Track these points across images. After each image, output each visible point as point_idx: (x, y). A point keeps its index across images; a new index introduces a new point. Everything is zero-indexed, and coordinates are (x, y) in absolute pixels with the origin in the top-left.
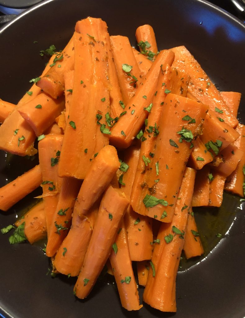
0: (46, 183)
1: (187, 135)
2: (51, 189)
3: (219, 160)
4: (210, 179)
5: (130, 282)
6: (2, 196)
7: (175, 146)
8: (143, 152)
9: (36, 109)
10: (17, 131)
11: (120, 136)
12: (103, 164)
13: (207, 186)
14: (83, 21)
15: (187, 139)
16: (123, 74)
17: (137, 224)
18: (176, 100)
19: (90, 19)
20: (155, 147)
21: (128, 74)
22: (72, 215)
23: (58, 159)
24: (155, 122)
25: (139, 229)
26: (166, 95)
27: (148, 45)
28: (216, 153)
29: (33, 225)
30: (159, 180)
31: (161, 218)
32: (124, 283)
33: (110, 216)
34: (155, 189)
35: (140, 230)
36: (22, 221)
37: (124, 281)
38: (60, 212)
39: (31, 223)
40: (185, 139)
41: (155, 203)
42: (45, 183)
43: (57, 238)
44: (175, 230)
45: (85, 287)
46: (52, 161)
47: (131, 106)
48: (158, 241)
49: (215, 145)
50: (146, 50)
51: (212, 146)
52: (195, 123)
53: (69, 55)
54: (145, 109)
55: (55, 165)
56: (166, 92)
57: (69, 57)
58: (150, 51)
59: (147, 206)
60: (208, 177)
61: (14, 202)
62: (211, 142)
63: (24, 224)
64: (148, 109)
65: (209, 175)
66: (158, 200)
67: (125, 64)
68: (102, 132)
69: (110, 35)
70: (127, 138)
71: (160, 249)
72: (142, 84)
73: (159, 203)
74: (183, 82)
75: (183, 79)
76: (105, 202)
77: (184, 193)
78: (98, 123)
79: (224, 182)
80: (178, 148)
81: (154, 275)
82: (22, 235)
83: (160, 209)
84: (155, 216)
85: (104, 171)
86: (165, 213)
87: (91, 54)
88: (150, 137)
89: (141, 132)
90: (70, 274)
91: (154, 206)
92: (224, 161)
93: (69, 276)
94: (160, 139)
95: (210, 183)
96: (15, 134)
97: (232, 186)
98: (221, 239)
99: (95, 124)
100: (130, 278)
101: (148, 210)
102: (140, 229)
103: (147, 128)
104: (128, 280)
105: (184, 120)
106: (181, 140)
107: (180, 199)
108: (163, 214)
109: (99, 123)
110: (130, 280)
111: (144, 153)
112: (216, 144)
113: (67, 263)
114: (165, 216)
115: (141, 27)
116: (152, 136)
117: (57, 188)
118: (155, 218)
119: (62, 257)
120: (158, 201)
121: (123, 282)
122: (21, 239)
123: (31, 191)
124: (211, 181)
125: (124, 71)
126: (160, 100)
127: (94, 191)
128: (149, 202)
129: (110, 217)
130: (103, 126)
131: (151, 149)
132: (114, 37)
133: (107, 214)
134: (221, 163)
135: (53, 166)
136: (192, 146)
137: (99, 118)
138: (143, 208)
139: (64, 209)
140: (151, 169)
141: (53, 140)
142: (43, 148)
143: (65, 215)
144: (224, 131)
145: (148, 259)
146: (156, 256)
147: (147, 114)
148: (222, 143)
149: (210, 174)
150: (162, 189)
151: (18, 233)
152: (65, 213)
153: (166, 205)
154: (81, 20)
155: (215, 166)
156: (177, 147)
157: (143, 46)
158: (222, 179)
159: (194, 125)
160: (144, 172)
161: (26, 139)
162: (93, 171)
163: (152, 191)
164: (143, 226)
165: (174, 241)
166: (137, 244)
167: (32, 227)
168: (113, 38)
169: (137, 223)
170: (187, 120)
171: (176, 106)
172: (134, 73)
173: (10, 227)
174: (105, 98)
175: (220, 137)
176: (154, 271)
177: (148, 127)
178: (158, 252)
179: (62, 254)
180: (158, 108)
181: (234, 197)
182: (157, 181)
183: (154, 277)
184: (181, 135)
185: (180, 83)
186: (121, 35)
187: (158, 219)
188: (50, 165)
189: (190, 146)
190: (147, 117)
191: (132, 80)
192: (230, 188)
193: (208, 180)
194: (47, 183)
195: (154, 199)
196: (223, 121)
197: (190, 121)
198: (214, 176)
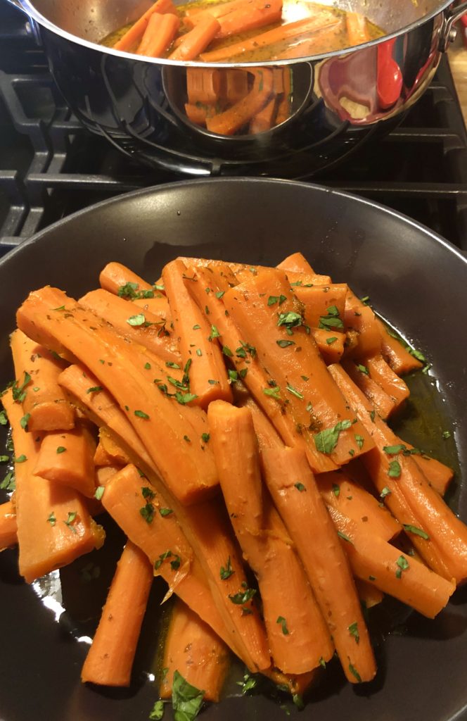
0: (160, 562)
1: (291, 317)
2: (176, 566)
3: (352, 335)
4: (364, 372)
5: (407, 563)
6: (106, 655)
7: (290, 345)
8: (259, 387)
9: (60, 454)
10: (53, 517)
11: (213, 388)
12: (229, 423)
13: (370, 384)
14: (25, 303)
15: (296, 322)
16: (138, 331)
17: (339, 495)
18: (241, 292)
19: (34, 295)
20: (267, 372)
21: (145, 325)
22: (245, 557)
23: (150, 503)
24: (237, 341)
25: (348, 498)
26: (221, 300)
27: (134, 287)
28: (340, 326)
29: (192, 662)
30: (310, 404)
31: (361, 448)
32: (404, 573)
33: (298, 486)
34: (317, 419)
35: (350, 499)
36: (169, 676)
37: (399, 571)
38: (222, 574)
39: (188, 662)
40: (293, 326)
41: (335, 437)
42: (159, 564)
43: (252, 623)
44: (391, 451)
45: (361, 642)
46: (143, 515)
47: (190, 348)
48: (385, 491)
49: (330, 318)
50: (137, 293)
51: (328, 322)
52: (286, 299)
53: (36, 370)
54: (210, 340)
55: (153, 517)
56: (219, 296)
57: (38, 371)
58: (143, 291)
59: (328, 451)
60: (361, 372)
61: (131, 650)
62: (323, 319)
63: (177, 676)
64: (215, 334)
65: (358, 368)
66: (333, 430)
67: (131, 318)
68: (184, 404)
69: (77, 300)
70: (222, 385)
71: (398, 497)
72: (177, 320)
73: (338, 431)
74: (225, 276)
75: (222, 274)
76: (274, 480)
77: (354, 400)
78: (169, 395)
79: (383, 361)
80: (294, 344)
81: (426, 537)
82: (191, 696)
83: (345, 438)
84: (350, 453)
85: (238, 428)
86: (358, 438)
87: (80, 327)
88: (248, 362)
89: (231, 372)
90: (322, 659)
91: (337, 440)
92: (358, 331)
93: (323, 662)
94: (264, 355)
95: (370, 377)
96: (53, 523)
97: (398, 362)
98: (452, 435)
99: (166, 400)
100: (403, 557)
101: (335, 453)
102: (350, 496)
103: (235, 359)
104: (403, 564)
105: (271, 306)
106: (290, 332)
107: (357, 411)
108: (357, 441)
109: (171, 395)
110: (404, 560)
111: (261, 387)
112: (330, 316)
113: (302, 642)
114: (362, 441)
115: (103, 273)
116: (250, 359)
117: (183, 557)
118: (352, 455)
119: (287, 638)
120: (335, 431)
121: (400, 573)
122: (196, 703)
123: (144, 606)
124: (368, 373)
125: (136, 327)
126: (219, 312)
127: (249, 472)
128: (326, 442)
129: (300, 488)
130: (178, 395)
131: (265, 378)
132: (84, 298)
133: (293, 488)
134: (357, 337)
135: (152, 520)
136: (308, 330)
137: (163, 390)
138: (327, 460)
139: (224, 566)
140: (287, 401)
141: (121, 480)
142: (115, 506)
143: (234, 572)
144: (325, 291)
145: (398, 529)
146: (403, 513)
147: (219, 343)
148: (336, 307)
149: (358, 366)
150: (324, 412)
151: (182, 699)
152: (231, 568)
153: (349, 425)
154: (21, 305)
155: (354, 346)
156: (292, 344)
157: (128, 291)
158: (378, 360)
159: (287, 302)
160: (284, 412)
161: (78, 514)
162: (224, 444)
163: (316, 427)
164: (349, 490)
165: (404, 466)
166: (365, 519)
167: (195, 668)
168: (82, 301)
169: (337, 492)
170: (274, 302)
171: (246, 299)
172: (151, 320)
173: (158, 705)
174: (147, 363)
175: (326, 302)
176: (420, 534)
177: (235, 354)
178: (400, 504)
179: (283, 636)
180: (226, 322)
181: (414, 375)
182: (310, 407)
183: (428, 540)
184: (285, 324)
185: (223, 281)
186: (91, 291)
187: (358, 452)
188: (145, 525)
189: (306, 331)
190: (221, 347)
191: (157, 329)
192: (398, 367)
193: (364, 374)
194: (162, 561)
195: (328, 434)
196: (312, 285)
197: (279, 301)
198: (365, 364)
